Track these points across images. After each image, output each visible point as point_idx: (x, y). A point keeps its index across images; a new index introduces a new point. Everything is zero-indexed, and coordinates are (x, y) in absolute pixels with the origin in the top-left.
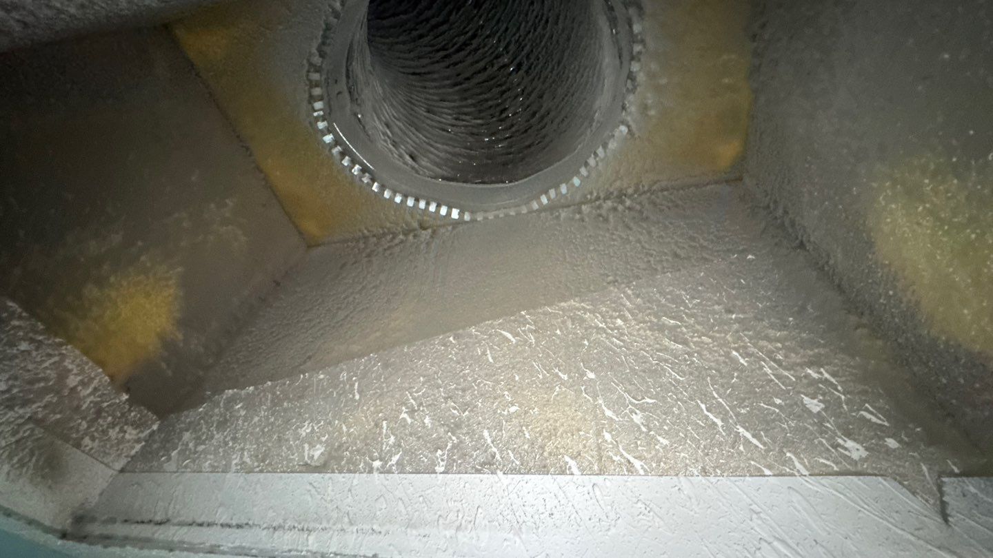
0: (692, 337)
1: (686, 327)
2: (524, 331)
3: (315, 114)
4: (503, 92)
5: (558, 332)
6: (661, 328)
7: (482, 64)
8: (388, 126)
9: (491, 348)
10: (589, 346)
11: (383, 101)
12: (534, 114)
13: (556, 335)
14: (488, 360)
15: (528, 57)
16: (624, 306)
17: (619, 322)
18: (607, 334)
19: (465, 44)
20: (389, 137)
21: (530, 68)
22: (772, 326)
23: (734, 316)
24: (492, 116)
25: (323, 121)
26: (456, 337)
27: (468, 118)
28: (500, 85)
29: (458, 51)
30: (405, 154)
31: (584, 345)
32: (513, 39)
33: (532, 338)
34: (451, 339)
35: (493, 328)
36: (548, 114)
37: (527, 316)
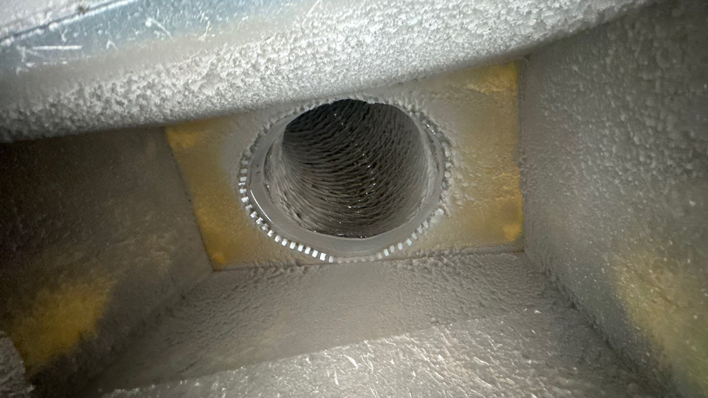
0: (498, 377)
1: (493, 367)
2: (365, 359)
3: (240, 184)
4: (363, 179)
5: (392, 362)
6: (473, 367)
7: (351, 162)
8: (286, 194)
9: (338, 371)
10: (416, 378)
11: (285, 179)
12: (382, 195)
13: (390, 364)
14: (334, 383)
15: (380, 160)
16: (444, 343)
17: (440, 358)
18: (430, 367)
19: (342, 150)
20: (285, 201)
21: (381, 167)
22: (561, 373)
23: (530, 362)
24: (355, 193)
25: (244, 188)
26: (312, 359)
27: (339, 192)
28: (361, 175)
29: (336, 153)
30: (294, 213)
31: (413, 376)
32: (372, 150)
33: (372, 365)
34: (307, 359)
35: (341, 353)
36: (392, 195)
37: (369, 345)
